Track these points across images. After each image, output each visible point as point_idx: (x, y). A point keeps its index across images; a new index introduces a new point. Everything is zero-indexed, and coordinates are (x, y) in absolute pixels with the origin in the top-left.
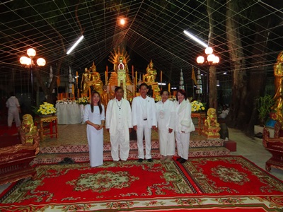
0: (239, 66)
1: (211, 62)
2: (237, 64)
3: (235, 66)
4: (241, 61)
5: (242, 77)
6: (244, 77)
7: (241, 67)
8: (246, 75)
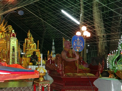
0: (102, 39)
1: (86, 36)
2: (100, 38)
3: (100, 39)
4: (103, 36)
5: (104, 47)
6: (106, 47)
7: (103, 40)
8: (107, 46)
